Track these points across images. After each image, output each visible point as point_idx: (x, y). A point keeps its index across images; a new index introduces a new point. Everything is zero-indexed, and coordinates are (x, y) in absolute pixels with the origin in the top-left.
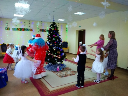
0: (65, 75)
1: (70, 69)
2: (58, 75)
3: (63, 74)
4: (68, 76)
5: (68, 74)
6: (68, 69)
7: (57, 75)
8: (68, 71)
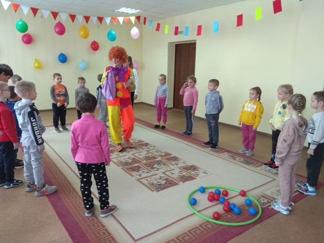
0: (166, 179)
1: (175, 159)
2: (144, 181)
3: (158, 177)
4: (176, 184)
5: (173, 176)
6: (168, 159)
7: (138, 180)
8: (172, 167)
